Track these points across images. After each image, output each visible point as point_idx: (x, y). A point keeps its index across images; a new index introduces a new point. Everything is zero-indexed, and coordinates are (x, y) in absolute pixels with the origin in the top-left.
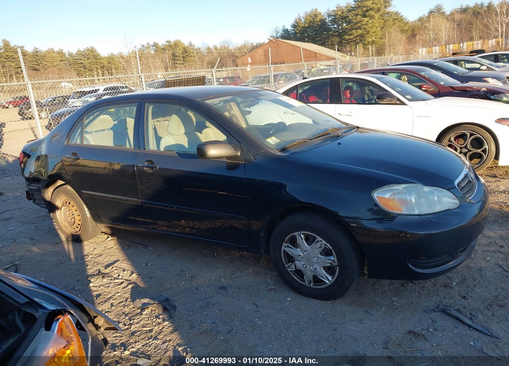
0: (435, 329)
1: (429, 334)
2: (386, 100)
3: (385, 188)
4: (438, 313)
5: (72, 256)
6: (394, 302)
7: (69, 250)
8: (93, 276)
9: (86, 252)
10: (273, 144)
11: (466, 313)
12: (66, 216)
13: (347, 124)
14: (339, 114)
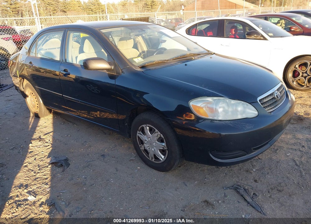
0: (224, 202)
1: (218, 204)
2: (253, 36)
3: (199, 99)
4: (231, 190)
5: (30, 126)
6: (206, 178)
7: (31, 122)
8: (35, 139)
9: (39, 124)
10: (137, 62)
11: (251, 193)
12: (31, 102)
13: (209, 51)
14: (221, 45)
